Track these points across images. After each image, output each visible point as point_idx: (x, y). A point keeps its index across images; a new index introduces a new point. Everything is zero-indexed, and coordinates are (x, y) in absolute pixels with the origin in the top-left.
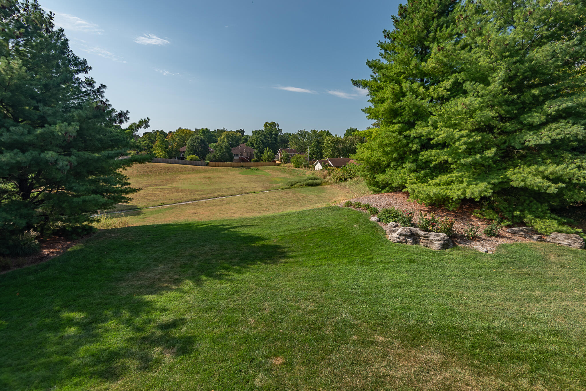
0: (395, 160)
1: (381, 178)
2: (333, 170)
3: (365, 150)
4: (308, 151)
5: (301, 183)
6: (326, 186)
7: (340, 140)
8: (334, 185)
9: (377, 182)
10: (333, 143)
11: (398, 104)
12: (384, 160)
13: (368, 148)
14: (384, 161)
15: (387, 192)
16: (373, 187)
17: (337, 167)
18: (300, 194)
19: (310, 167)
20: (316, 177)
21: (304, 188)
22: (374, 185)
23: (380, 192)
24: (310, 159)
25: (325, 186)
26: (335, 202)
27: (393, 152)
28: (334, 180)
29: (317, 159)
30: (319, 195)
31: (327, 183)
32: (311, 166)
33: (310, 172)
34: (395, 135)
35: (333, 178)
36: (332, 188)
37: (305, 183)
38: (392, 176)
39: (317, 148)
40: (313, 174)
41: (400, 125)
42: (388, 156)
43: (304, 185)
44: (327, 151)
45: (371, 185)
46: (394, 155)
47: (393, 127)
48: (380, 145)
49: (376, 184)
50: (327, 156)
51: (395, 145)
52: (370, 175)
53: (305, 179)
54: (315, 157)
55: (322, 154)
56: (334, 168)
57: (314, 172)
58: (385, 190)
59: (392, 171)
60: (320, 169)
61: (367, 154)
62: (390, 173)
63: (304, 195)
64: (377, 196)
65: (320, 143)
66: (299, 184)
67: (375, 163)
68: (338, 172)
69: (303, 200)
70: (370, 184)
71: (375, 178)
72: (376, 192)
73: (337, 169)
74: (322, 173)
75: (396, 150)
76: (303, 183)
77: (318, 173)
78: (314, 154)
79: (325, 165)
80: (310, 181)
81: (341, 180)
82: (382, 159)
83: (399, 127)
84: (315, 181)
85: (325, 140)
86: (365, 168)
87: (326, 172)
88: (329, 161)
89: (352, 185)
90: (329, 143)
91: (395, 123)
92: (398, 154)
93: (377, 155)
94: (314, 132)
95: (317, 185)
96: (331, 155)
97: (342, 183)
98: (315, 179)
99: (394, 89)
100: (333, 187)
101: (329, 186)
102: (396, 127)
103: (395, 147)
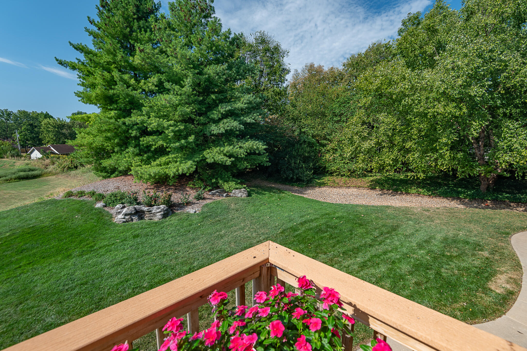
0: (118, 144)
1: (107, 163)
2: (59, 158)
3: (86, 135)
4: (17, 136)
5: (7, 178)
6: (49, 177)
7: (65, 125)
8: (60, 174)
9: (105, 168)
10: (55, 127)
11: (111, 92)
12: (108, 146)
13: (88, 134)
14: (109, 146)
15: (117, 176)
16: (101, 172)
17: (64, 154)
18: (5, 192)
19: (21, 156)
20: (32, 168)
21: (13, 183)
22: (102, 171)
23: (109, 177)
24: (22, 146)
25: (47, 178)
26: (51, 194)
27: (115, 137)
28: (60, 169)
29: (34, 146)
30: (39, 189)
31: (51, 174)
32: (24, 154)
33: (23, 162)
34: (113, 120)
35: (59, 167)
36: (59, 179)
37: (13, 176)
38: (118, 160)
39: (32, 133)
40: (28, 164)
41: (116, 112)
42: (110, 141)
43: (11, 179)
44: (48, 137)
45: (98, 171)
46: (116, 141)
47: (110, 114)
48: (100, 131)
49: (104, 169)
50: (48, 143)
51: (116, 130)
52: (95, 161)
53: (13, 171)
54: (30, 144)
55: (40, 140)
56: (60, 155)
57: (29, 162)
58: (114, 175)
59: (118, 156)
60: (39, 159)
61: (89, 139)
62: (116, 158)
63: (13, 192)
64: (105, 181)
65: (36, 127)
66: (4, 178)
67: (100, 149)
68: (66, 161)
69: (11, 198)
70: (97, 170)
71: (101, 164)
72: (105, 177)
73: (64, 156)
74: (42, 163)
75: (117, 135)
76: (9, 176)
77: (36, 163)
78: (27, 140)
79: (45, 152)
80: (22, 174)
81: (69, 168)
82: (106, 145)
83: (115, 114)
84: (30, 173)
85: (43, 123)
86: (89, 154)
87: (48, 161)
88: (52, 148)
89: (83, 172)
90: (48, 128)
91: (111, 110)
92: (120, 139)
93: (99, 141)
94: (25, 114)
95: (35, 177)
96: (55, 140)
97: (72, 172)
98: (30, 170)
99: (103, 75)
100: (60, 177)
101: (54, 177)
102: (113, 113)
103: (116, 133)
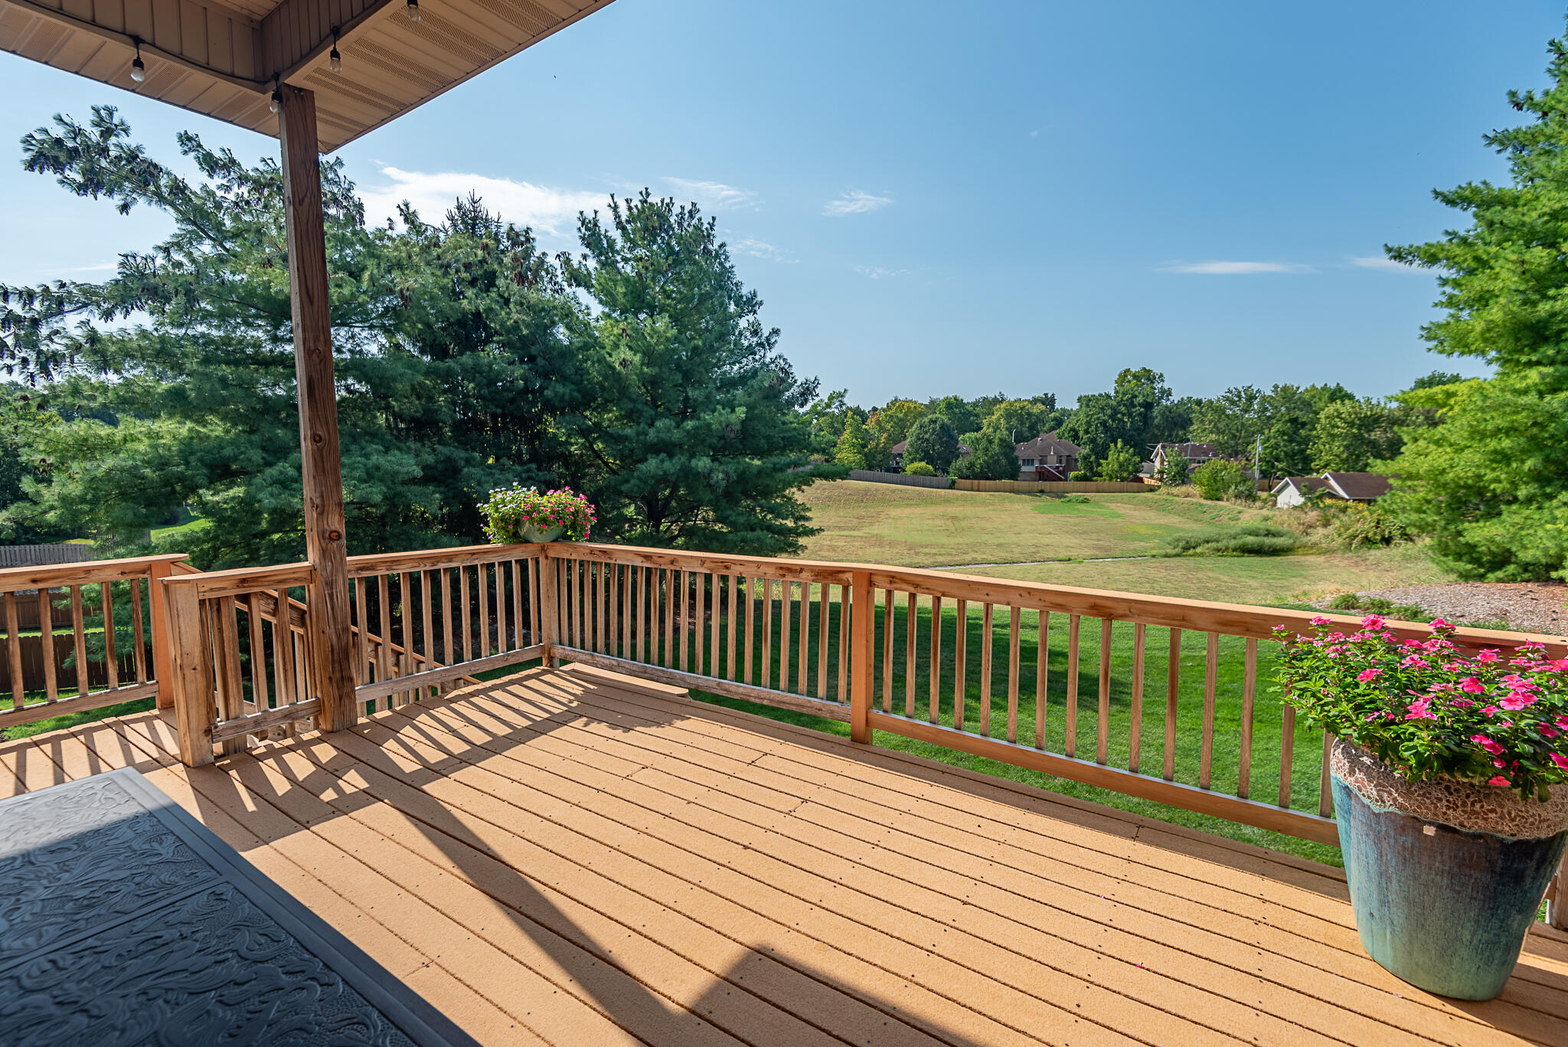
0: (1538, 477)
1: (1480, 533)
2: (1344, 510)
3: (1432, 447)
4: (1258, 449)
5: (1220, 545)
6: (1311, 559)
7: (1382, 416)
8: (1339, 554)
9: (1472, 547)
10: (1351, 424)
11: (1544, 308)
12: (1497, 480)
13: (1438, 443)
14: (1500, 482)
15: (1513, 579)
16: (1456, 560)
17: (1360, 501)
18: (1210, 574)
19: (1255, 499)
20: (1273, 529)
21: (1229, 559)
22: (1459, 557)
23: (1481, 577)
24: (1264, 474)
25: (1303, 558)
26: (1305, 594)
27: (1526, 452)
28: (1340, 540)
29: (1290, 474)
30: (1279, 583)
31: (1314, 549)
32: (1264, 495)
33: (1257, 512)
34: (1531, 399)
35: (1340, 535)
36: (1331, 566)
37: (1233, 543)
38: (1522, 529)
39: (1291, 441)
40: (1266, 519)
41: (1550, 370)
42: (1509, 465)
43: (1227, 549)
44: (1327, 449)
45: (1446, 555)
46: (1529, 464)
47: (1525, 377)
48: (1478, 434)
49: (1469, 552)
50: (1325, 467)
51: (1535, 430)
52: (1443, 523)
53: (1233, 532)
54: (1282, 469)
55: (1307, 460)
56: (1350, 503)
57: (1270, 513)
58: (1500, 574)
59: (1528, 512)
60: (1295, 508)
61: (1439, 458)
62: (1517, 519)
63: (1226, 578)
64: (1464, 589)
65: (1304, 424)
66: (1214, 545)
67: (1467, 487)
68: (1362, 519)
69: (1220, 591)
70: (1444, 550)
71: (1460, 533)
72: (1466, 577)
73: (1361, 506)
74: (1298, 518)
75: (1536, 445)
76: (1225, 542)
77: (1285, 517)
78: (1277, 459)
79: (1314, 493)
80: (1250, 540)
81: (1368, 541)
82: (1490, 475)
83: (1543, 376)
84: (1268, 541)
85: (1322, 415)
86: (1429, 502)
87: (1313, 515)
88: (1332, 482)
89: (1407, 558)
90: (1334, 426)
91: (1530, 364)
92: (1547, 460)
93: (1467, 464)
94: (1287, 394)
95: (1275, 552)
96: (1344, 461)
97: (1372, 552)
98: (1269, 533)
100: (1336, 562)
101: (1322, 559)
102: (1534, 375)
103: (1533, 438)
